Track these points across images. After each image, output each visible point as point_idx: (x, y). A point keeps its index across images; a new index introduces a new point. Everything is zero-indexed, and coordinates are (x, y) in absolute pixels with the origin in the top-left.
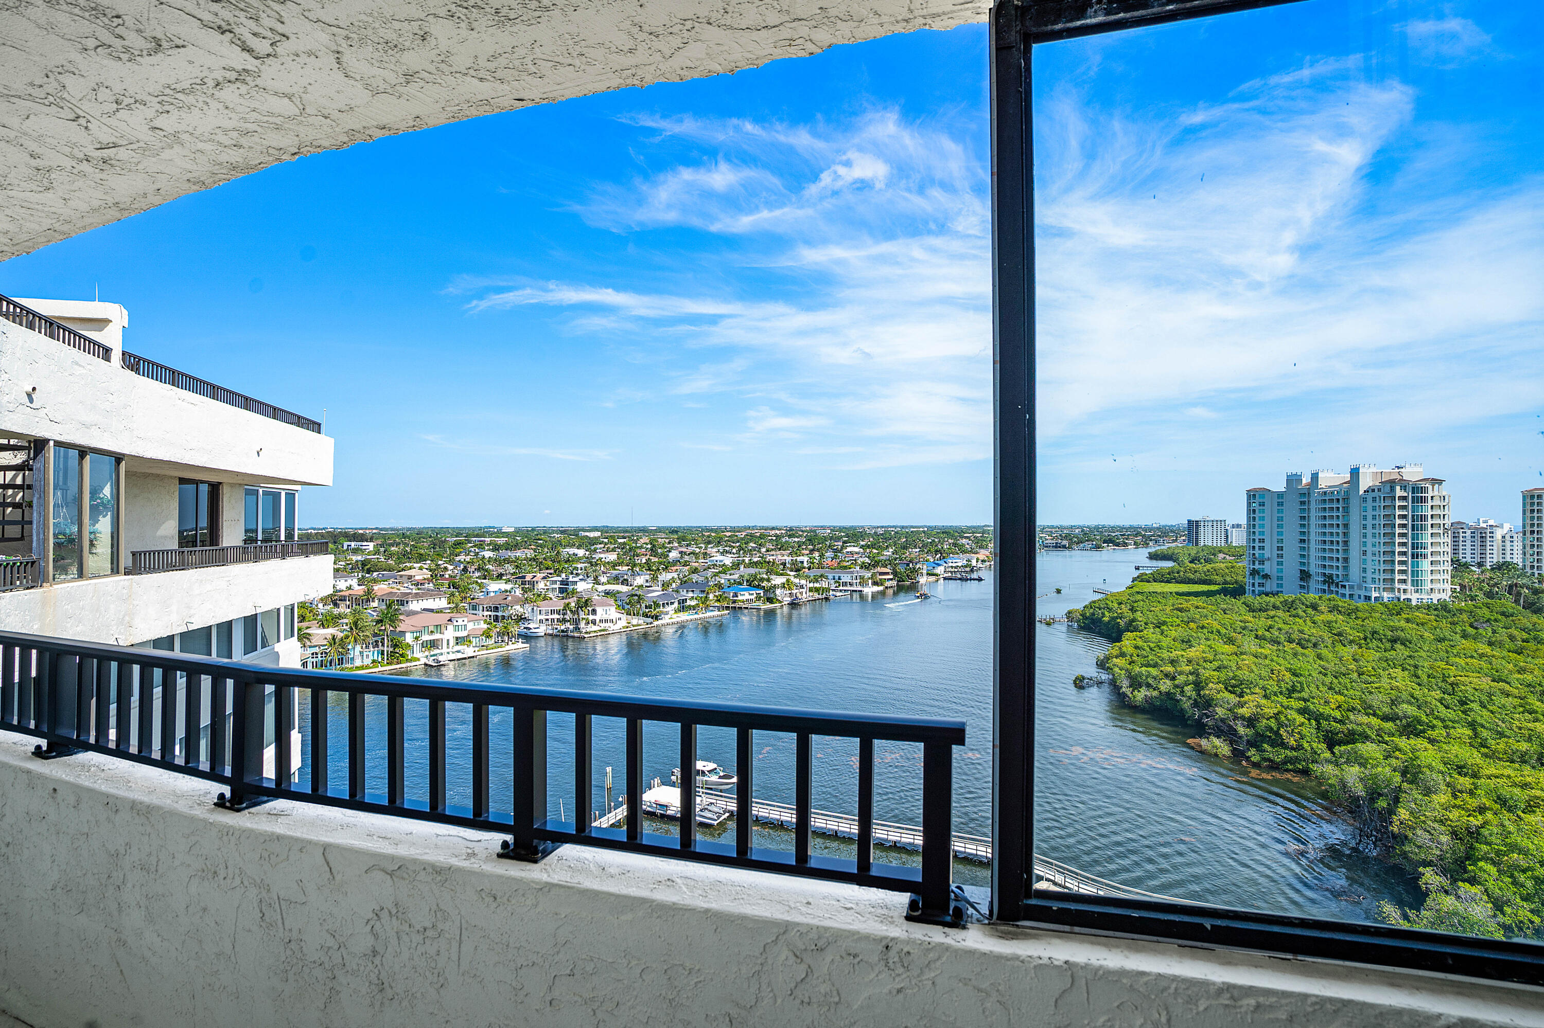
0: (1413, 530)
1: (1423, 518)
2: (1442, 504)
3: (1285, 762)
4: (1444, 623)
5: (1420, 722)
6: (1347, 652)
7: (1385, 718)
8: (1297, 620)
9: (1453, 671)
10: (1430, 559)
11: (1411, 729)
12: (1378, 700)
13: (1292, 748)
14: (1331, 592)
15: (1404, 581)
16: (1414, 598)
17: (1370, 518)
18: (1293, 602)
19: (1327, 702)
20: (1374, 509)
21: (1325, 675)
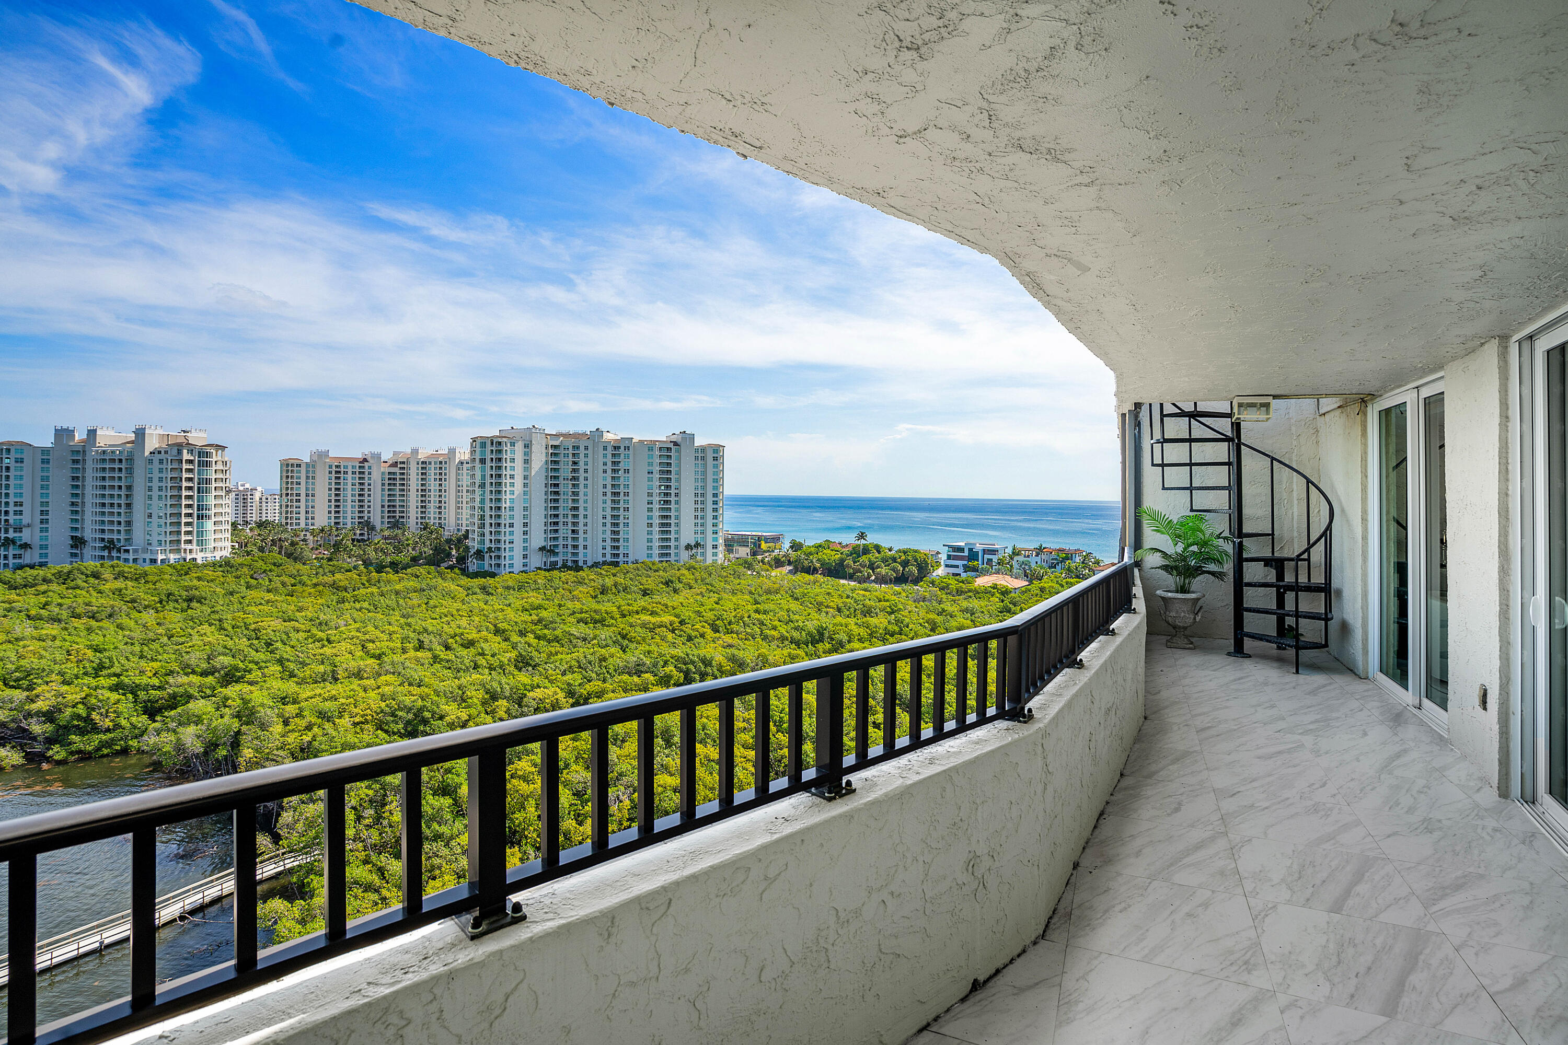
0: (199, 492)
1: (208, 481)
2: (225, 469)
3: (98, 749)
4: (230, 578)
5: (237, 669)
6: (149, 617)
7: (204, 674)
8: (78, 591)
9: (251, 619)
10: (213, 519)
11: (230, 677)
12: (196, 658)
13: (108, 730)
14: (111, 558)
15: (190, 542)
16: (200, 557)
17: (156, 480)
18: (69, 572)
19: (142, 672)
20: (161, 471)
21: (132, 644)
